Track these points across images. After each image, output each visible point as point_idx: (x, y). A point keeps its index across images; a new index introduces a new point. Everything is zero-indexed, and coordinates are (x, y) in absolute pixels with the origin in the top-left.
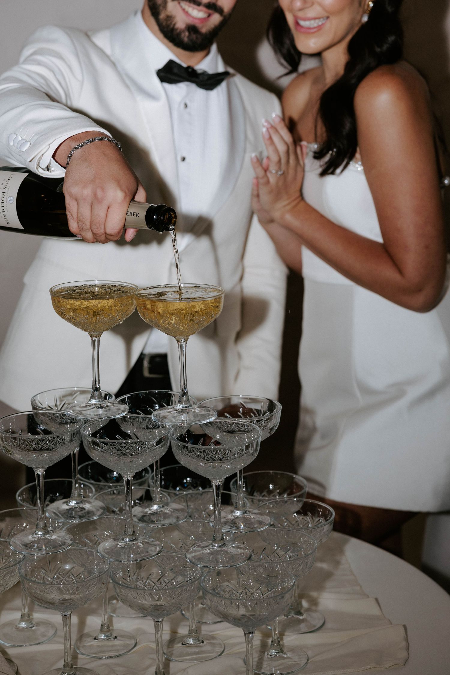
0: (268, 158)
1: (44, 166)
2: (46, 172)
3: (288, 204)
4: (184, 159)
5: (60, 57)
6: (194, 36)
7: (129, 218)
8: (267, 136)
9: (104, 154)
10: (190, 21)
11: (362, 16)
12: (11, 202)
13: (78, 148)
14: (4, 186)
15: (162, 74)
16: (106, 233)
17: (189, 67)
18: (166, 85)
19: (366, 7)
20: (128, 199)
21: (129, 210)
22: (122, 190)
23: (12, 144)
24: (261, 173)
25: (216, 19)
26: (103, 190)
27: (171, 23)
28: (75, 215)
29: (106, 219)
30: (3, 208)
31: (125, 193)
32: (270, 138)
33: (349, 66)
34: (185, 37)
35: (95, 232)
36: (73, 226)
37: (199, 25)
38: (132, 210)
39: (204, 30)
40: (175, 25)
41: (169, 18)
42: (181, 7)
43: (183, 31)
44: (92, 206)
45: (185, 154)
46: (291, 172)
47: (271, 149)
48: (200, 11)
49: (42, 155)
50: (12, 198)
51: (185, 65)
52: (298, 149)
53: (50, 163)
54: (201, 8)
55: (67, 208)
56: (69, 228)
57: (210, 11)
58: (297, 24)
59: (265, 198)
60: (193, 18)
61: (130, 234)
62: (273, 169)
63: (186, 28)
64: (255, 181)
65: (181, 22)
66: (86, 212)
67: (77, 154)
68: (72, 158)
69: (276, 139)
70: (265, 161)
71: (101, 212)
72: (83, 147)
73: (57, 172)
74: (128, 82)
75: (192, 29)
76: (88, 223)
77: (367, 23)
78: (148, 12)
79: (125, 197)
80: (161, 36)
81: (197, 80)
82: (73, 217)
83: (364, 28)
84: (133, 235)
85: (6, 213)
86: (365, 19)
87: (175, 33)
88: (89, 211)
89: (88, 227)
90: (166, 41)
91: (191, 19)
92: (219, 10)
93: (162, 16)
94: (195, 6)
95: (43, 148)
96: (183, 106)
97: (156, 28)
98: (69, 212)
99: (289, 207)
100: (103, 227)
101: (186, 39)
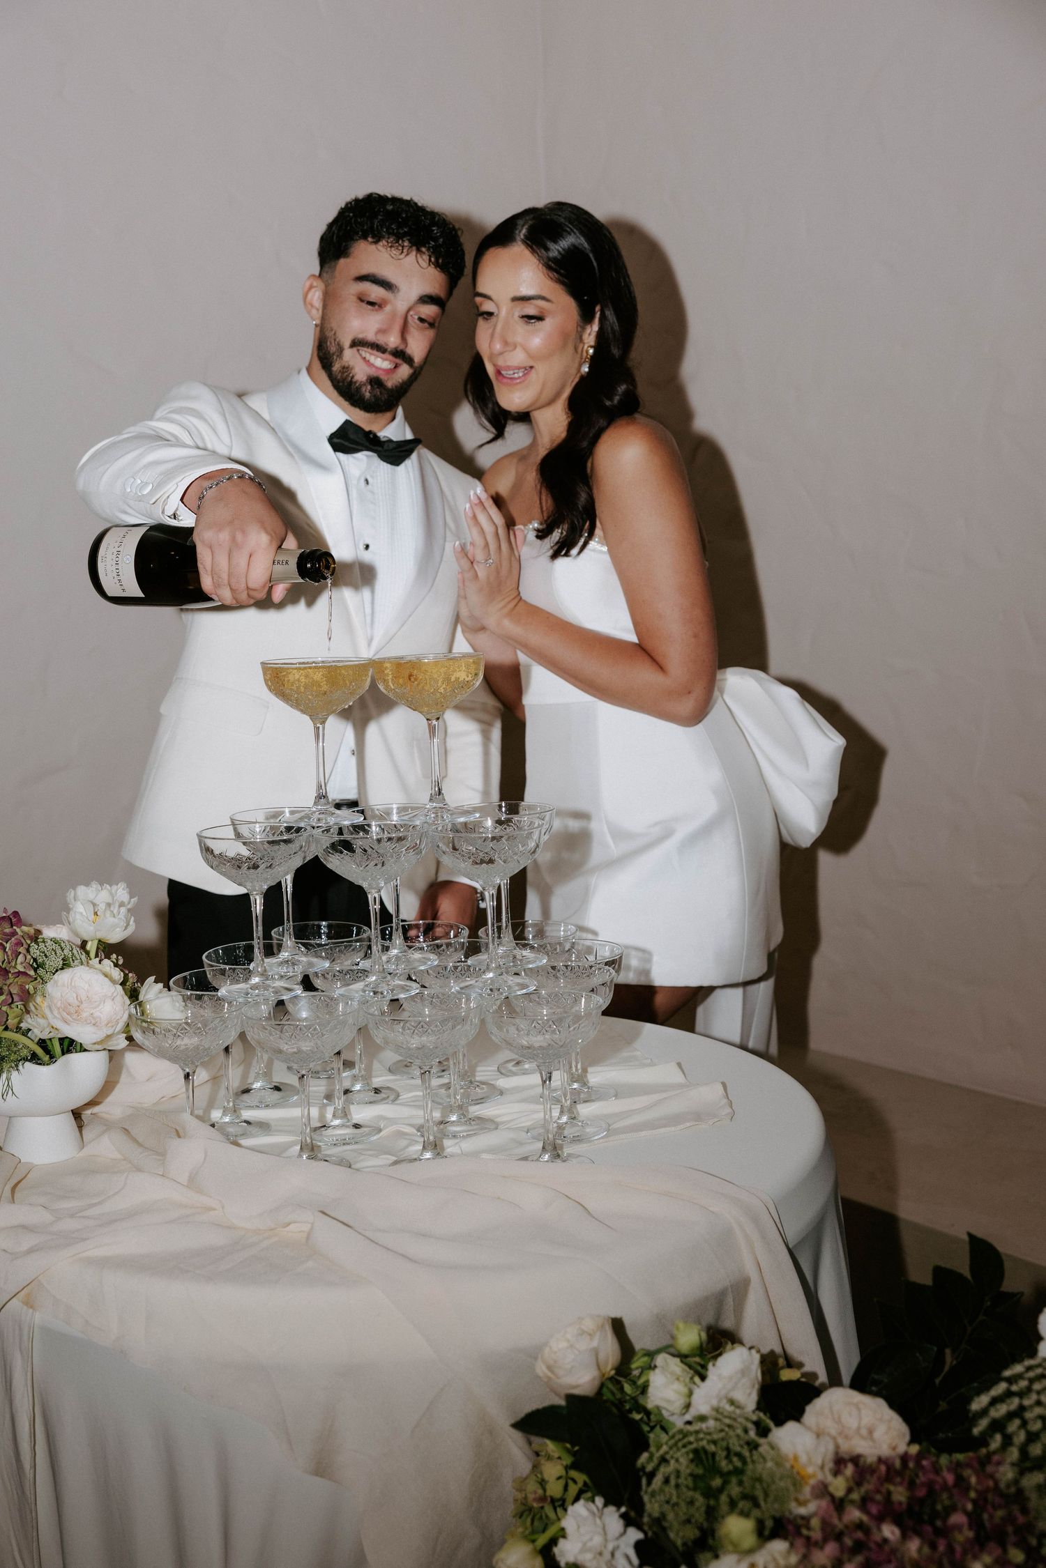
0: (472, 544)
1: (171, 513)
2: (174, 521)
3: (505, 606)
4: (367, 547)
5: (201, 416)
6: (378, 392)
7: (278, 568)
8: (470, 514)
9: (244, 492)
10: (373, 372)
11: (580, 365)
12: (128, 562)
13: (211, 487)
14: (118, 544)
15: (336, 440)
16: (248, 588)
17: (370, 432)
18: (340, 455)
19: (585, 354)
20: (275, 546)
21: (277, 559)
22: (267, 532)
23: (129, 490)
24: (466, 564)
25: (405, 371)
26: (243, 532)
27: (348, 376)
28: (209, 567)
29: (248, 570)
30: (118, 571)
31: (272, 537)
32: (475, 517)
33: (573, 428)
34: (367, 392)
35: (234, 588)
36: (207, 583)
37: (383, 377)
38: (280, 558)
39: (389, 384)
40: (353, 377)
41: (346, 369)
42: (361, 355)
43: (365, 385)
44: (231, 556)
45: (367, 542)
46: (505, 564)
47: (475, 531)
48: (384, 360)
49: (168, 497)
50: (128, 557)
51: (367, 429)
52: (511, 533)
53: (177, 509)
54: (386, 356)
55: (198, 559)
56: (200, 586)
57: (398, 361)
58: (498, 373)
59: (475, 598)
60: (377, 368)
61: (279, 593)
62: (480, 556)
63: (367, 380)
64: (460, 576)
65: (360, 373)
66: (223, 562)
67: (209, 494)
68: (203, 500)
69: (482, 518)
70: (469, 547)
71: (241, 560)
72: (219, 485)
73: (187, 519)
74: (290, 449)
75: (375, 382)
76: (225, 576)
77: (588, 373)
78: (317, 365)
79: (271, 541)
80: (335, 393)
81: (380, 449)
82: (206, 571)
83: (583, 380)
84: (281, 595)
85: (121, 578)
86: (585, 369)
87: (353, 387)
88: (227, 560)
89: (226, 582)
90: (341, 399)
91: (374, 369)
92: (409, 360)
93: (336, 367)
94: (379, 354)
95: (170, 486)
96: (362, 482)
97: (328, 383)
98: (202, 564)
99: (506, 610)
100: (244, 580)
101: (367, 395)
